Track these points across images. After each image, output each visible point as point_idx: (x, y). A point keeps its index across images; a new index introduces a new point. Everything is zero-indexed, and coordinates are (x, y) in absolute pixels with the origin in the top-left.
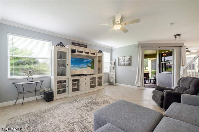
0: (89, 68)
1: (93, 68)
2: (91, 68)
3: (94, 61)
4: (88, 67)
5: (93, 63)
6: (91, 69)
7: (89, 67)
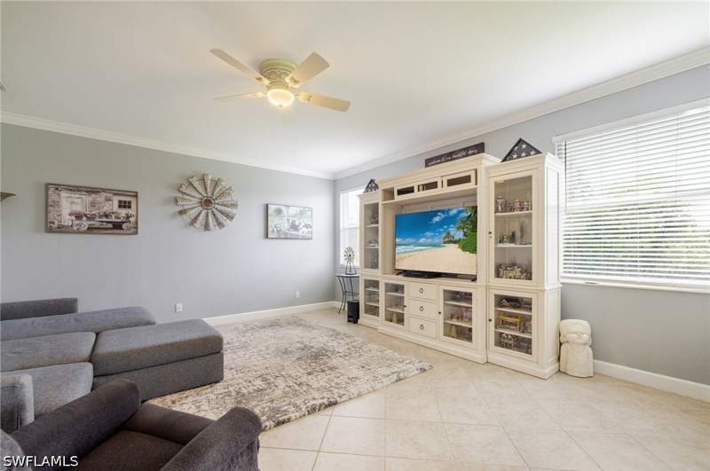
0: (454, 248)
1: (470, 245)
2: (464, 249)
3: (476, 212)
4: (450, 242)
5: (471, 223)
6: (460, 250)
7: (455, 242)
